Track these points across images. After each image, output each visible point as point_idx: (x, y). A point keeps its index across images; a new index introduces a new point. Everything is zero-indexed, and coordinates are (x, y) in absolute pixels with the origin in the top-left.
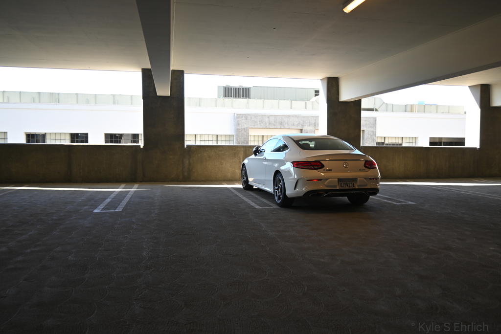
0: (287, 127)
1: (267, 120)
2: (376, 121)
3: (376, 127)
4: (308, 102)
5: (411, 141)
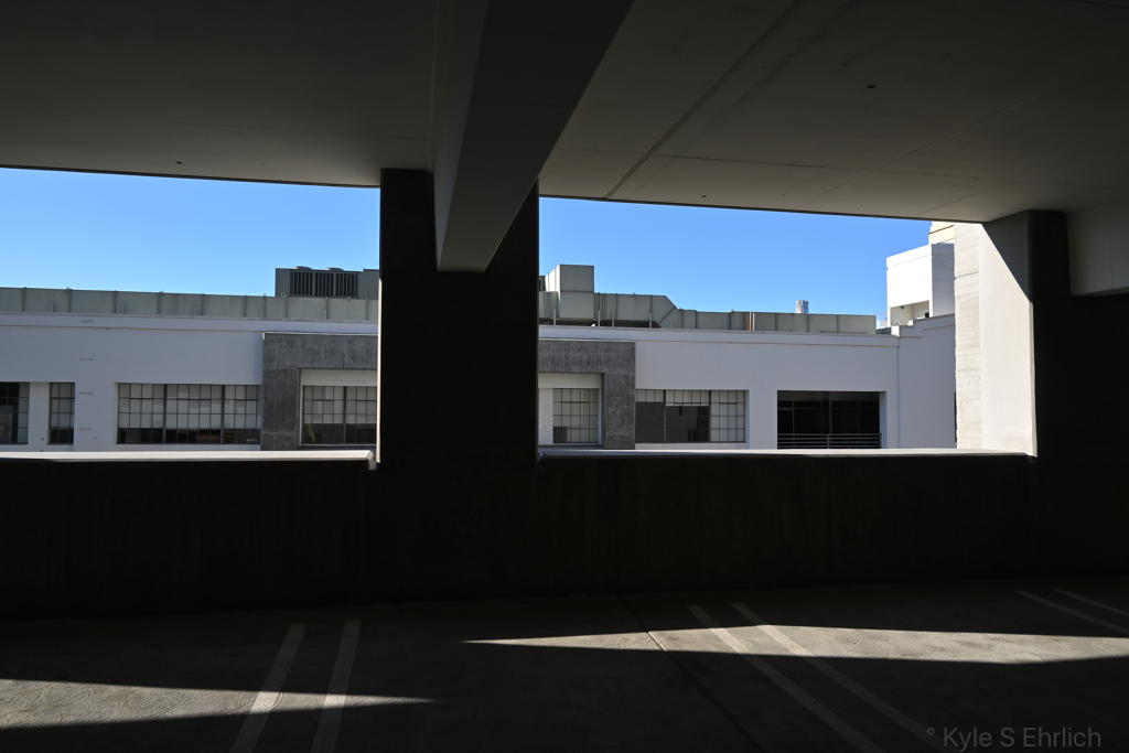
1: (345, 347)
2: (634, 350)
3: (634, 366)
5: (732, 400)
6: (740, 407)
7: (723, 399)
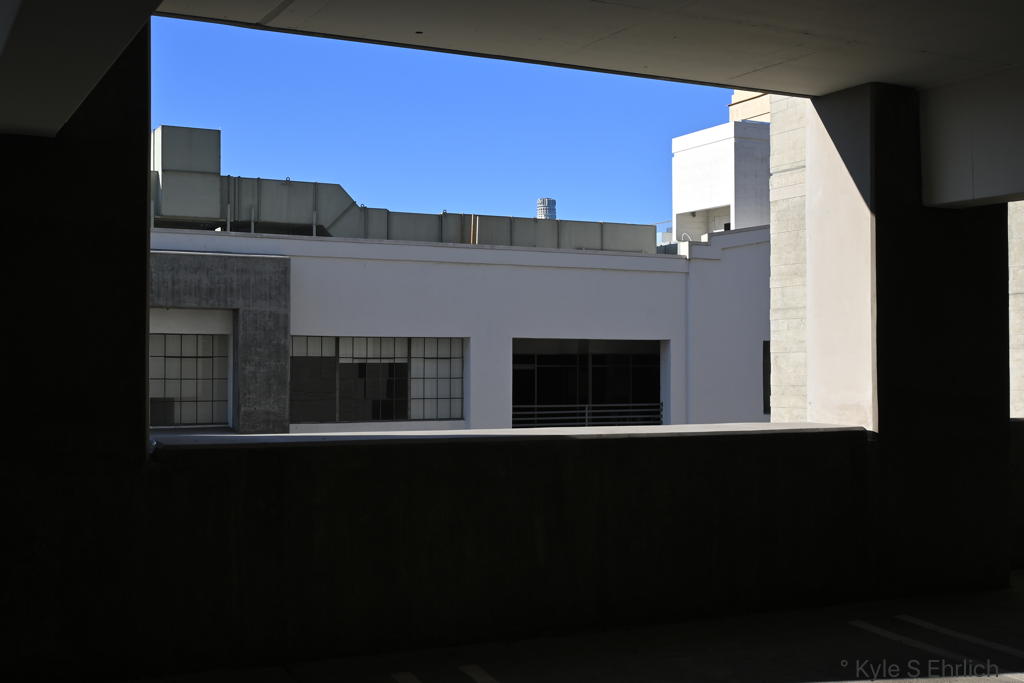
2: (286, 272)
3: (287, 299)
5: (444, 352)
6: (456, 363)
7: (431, 352)
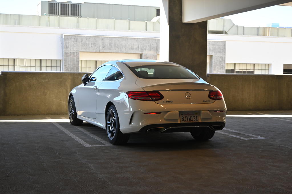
0: (124, 52)
1: (100, 42)
2: (225, 45)
3: (225, 53)
4: (148, 23)
5: (263, 68)
6: (267, 71)
7: (260, 68)
